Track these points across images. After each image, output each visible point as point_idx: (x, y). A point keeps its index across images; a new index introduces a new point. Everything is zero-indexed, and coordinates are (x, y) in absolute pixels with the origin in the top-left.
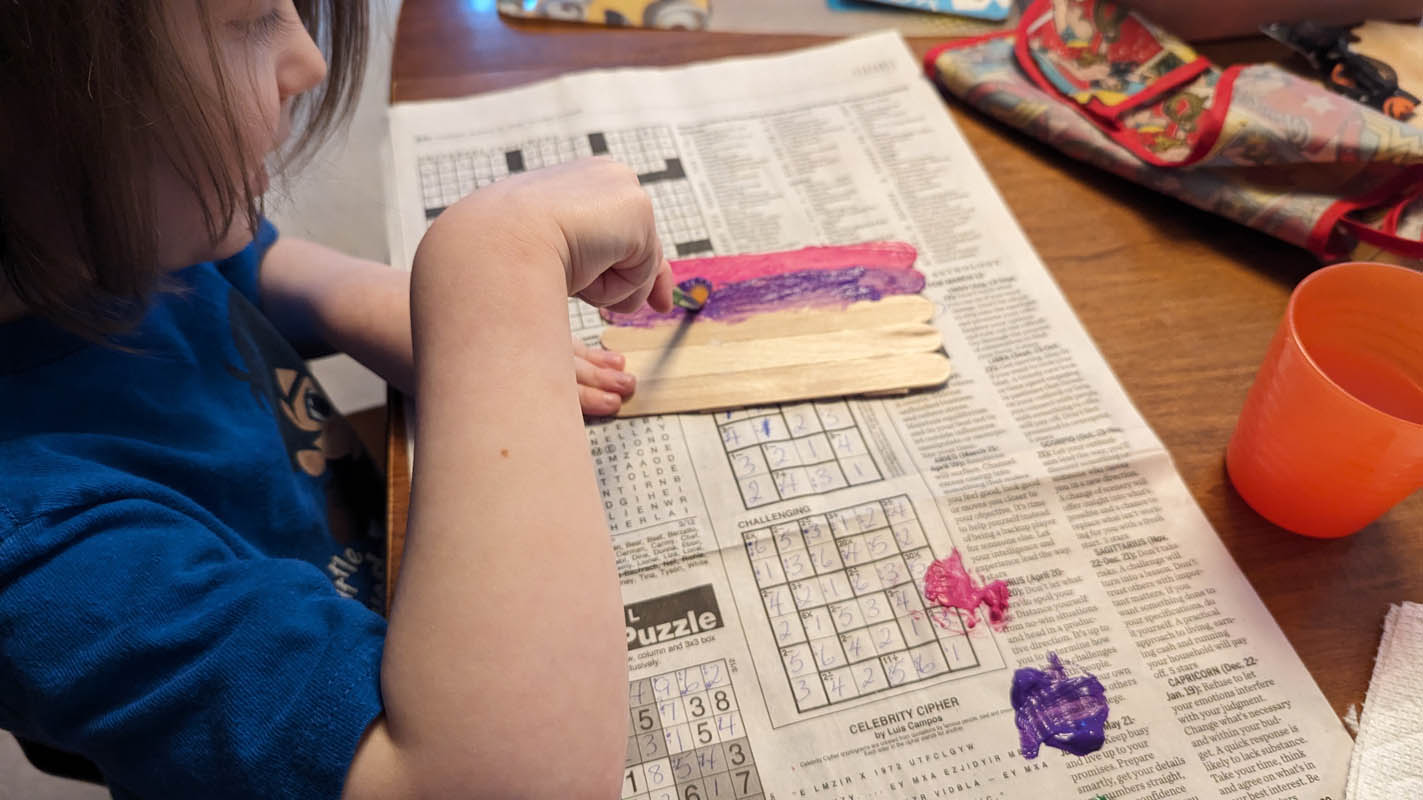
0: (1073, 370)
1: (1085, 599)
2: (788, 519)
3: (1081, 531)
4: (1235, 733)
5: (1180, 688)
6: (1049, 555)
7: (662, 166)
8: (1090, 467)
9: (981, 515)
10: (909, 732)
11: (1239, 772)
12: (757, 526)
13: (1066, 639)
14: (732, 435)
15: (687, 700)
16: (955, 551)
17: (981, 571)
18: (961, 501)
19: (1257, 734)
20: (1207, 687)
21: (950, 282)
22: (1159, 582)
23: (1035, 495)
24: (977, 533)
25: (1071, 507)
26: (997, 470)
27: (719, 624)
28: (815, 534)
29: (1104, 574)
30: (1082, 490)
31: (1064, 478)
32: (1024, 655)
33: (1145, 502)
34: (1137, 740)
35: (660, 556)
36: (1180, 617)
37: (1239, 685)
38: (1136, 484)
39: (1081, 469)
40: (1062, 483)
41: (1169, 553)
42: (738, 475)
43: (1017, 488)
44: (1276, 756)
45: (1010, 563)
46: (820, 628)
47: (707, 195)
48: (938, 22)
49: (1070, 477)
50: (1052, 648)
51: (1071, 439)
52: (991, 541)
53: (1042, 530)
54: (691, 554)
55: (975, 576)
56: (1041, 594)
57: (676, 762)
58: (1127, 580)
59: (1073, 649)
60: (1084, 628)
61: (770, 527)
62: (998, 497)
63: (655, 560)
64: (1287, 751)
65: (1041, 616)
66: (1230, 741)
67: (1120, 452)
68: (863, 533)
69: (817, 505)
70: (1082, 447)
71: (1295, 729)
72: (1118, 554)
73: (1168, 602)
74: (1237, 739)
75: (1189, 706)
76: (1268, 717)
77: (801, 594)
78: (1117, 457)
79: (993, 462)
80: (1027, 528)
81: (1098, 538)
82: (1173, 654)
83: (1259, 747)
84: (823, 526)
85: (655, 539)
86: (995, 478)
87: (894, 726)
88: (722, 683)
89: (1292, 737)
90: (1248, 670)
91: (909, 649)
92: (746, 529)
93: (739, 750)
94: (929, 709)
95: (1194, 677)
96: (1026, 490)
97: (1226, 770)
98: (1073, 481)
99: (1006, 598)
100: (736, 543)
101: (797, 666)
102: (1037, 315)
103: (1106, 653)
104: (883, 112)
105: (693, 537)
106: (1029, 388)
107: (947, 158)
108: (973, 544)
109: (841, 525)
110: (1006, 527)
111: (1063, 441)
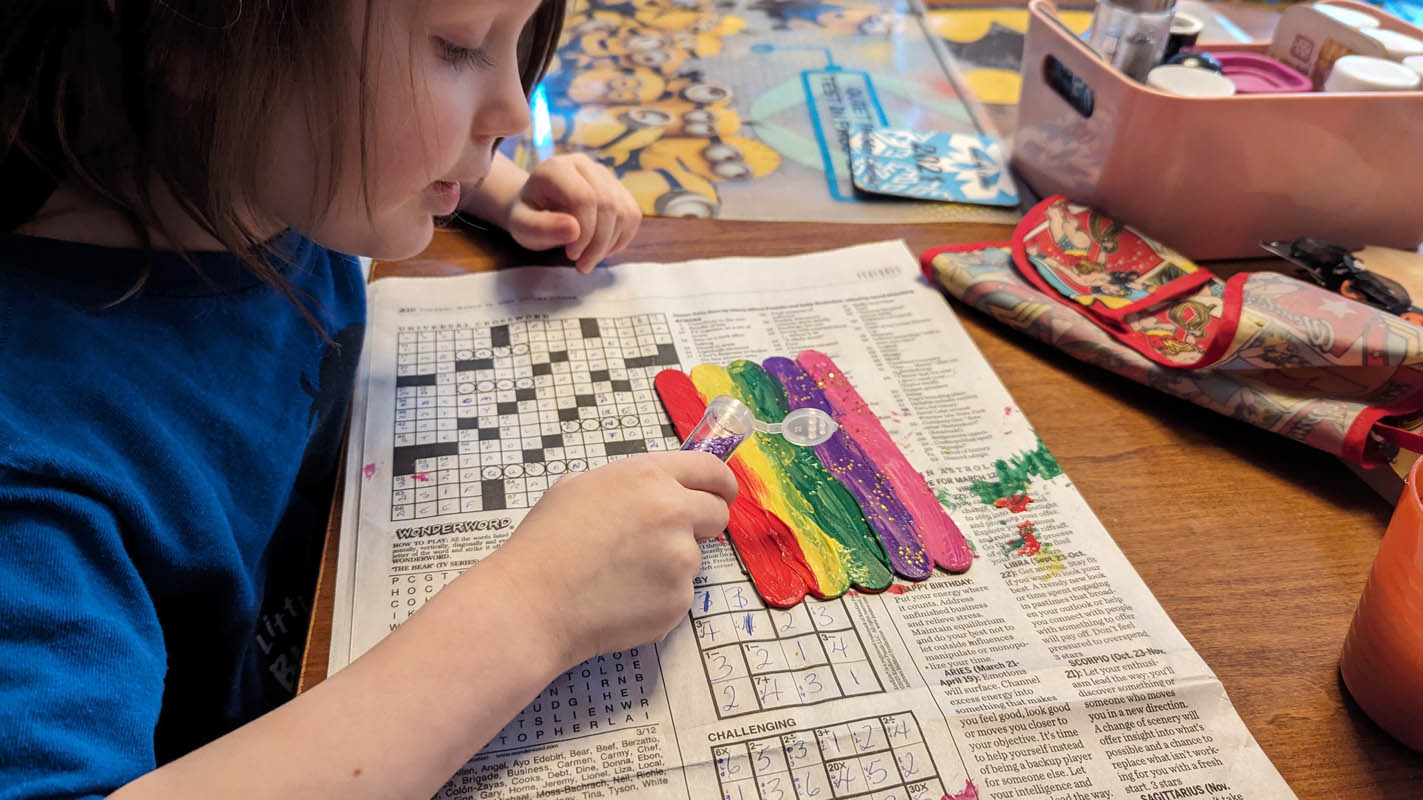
0: (1103, 580)
2: (768, 733)
3: (1122, 771)
7: (655, 352)
8: (1129, 693)
9: (1000, 742)
12: (731, 740)
14: (708, 631)
16: (970, 784)
18: (977, 723)
23: (1064, 721)
24: (997, 763)
25: (1108, 740)
26: (1018, 689)
28: (801, 753)
30: (1123, 720)
31: (1097, 703)
33: (1198, 741)
35: (610, 770)
38: (1185, 718)
39: (1118, 694)
40: (1096, 710)
42: (712, 678)
43: (1043, 712)
49: (1105, 702)
51: (1104, 659)
52: (1014, 774)
53: (1075, 766)
54: (649, 770)
61: (746, 742)
62: (1020, 721)
63: (602, 774)
67: (1162, 677)
68: (857, 756)
69: (804, 718)
70: (1117, 669)
78: (1161, 683)
79: (1013, 679)
80: (1057, 762)
81: (1146, 781)
84: (811, 744)
85: (605, 748)
86: (1015, 699)
92: (717, 743)
96: (1055, 713)
98: (1112, 708)
100: (704, 760)
102: (1058, 519)
104: (887, 313)
105: (652, 748)
106: (1052, 598)
107: (955, 360)
108: (992, 777)
109: (832, 745)
110: (1031, 759)
111: (1095, 660)
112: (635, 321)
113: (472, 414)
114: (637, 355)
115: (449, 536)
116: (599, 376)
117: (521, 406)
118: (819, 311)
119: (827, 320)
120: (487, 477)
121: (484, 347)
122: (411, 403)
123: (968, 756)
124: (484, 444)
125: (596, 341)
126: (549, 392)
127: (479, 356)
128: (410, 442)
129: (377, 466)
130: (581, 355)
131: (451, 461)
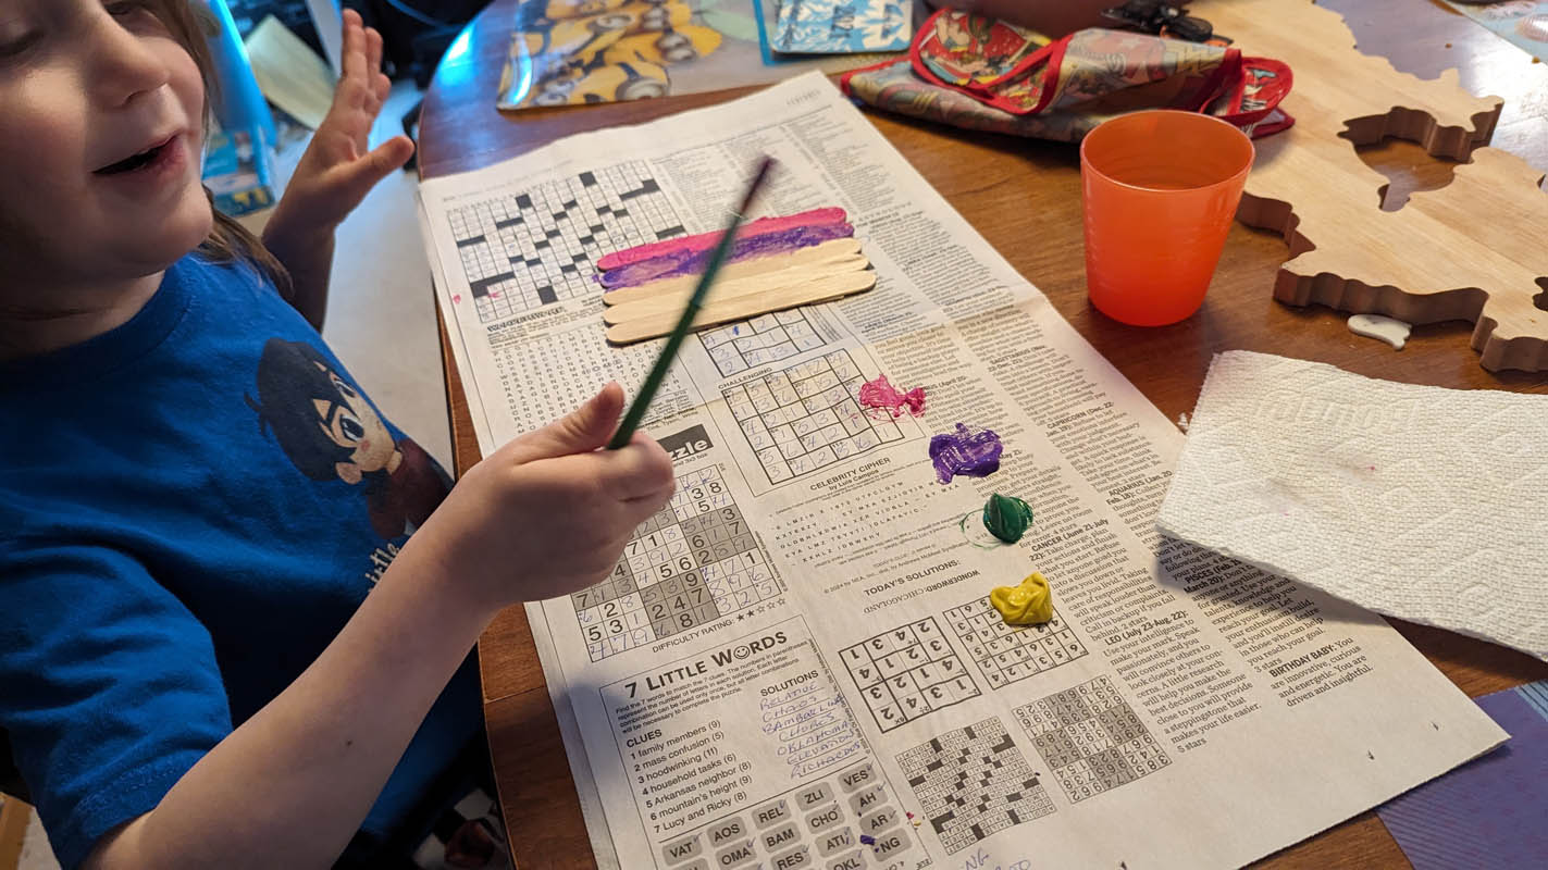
0: (970, 257)
1: (984, 390)
2: (755, 378)
3: (979, 352)
4: (1098, 447)
5: (1056, 428)
6: (956, 369)
7: (641, 186)
8: (984, 311)
9: (900, 353)
10: (853, 482)
11: (1101, 468)
12: (733, 386)
13: (970, 414)
14: (710, 339)
15: (689, 491)
16: (882, 375)
17: (901, 384)
18: (885, 346)
19: (1114, 445)
20: (1076, 424)
21: (872, 222)
22: (1040, 372)
23: (941, 334)
24: (897, 363)
25: (970, 338)
26: (912, 324)
27: (710, 445)
28: (777, 383)
29: (999, 374)
31: (963, 320)
32: (940, 427)
33: (1028, 328)
34: (1023, 462)
35: (661, 414)
36: (1057, 389)
37: (1101, 419)
38: (1021, 317)
39: (976, 314)
40: (961, 325)
41: (1047, 355)
42: (716, 360)
43: (927, 332)
44: (1130, 455)
45: (926, 377)
46: (785, 437)
47: (677, 199)
48: (854, 59)
49: (968, 319)
50: (958, 421)
51: (968, 298)
52: (909, 366)
53: (948, 355)
54: (684, 410)
55: (898, 388)
56: (949, 393)
57: (684, 525)
58: (1016, 375)
59: (974, 419)
60: (984, 406)
61: (743, 385)
62: (913, 339)
63: (657, 418)
64: (1137, 452)
65: (951, 404)
66: (1095, 452)
67: (1006, 299)
68: (812, 377)
69: (775, 367)
70: (977, 301)
71: (1144, 438)
72: (1009, 361)
73: (1047, 383)
74: (1100, 450)
75: (1063, 437)
76: (1124, 433)
77: (767, 419)
78: (1005, 303)
79: (909, 320)
80: (938, 356)
81: (994, 354)
82: (1050, 410)
83: (1116, 452)
84: (782, 377)
86: (910, 329)
87: (843, 480)
88: (715, 477)
89: (1142, 442)
90: (1107, 410)
91: (850, 437)
92: (725, 389)
93: (731, 513)
94: (869, 466)
95: (1067, 420)
96: (936, 331)
97: (1091, 468)
98: (971, 322)
99: (922, 397)
100: (717, 398)
101: (769, 459)
102: (941, 231)
103: (1000, 417)
104: (813, 124)
105: (685, 400)
106: (935, 275)
107: (866, 145)
108: (896, 370)
109: (796, 375)
110: (921, 357)
111: (962, 300)
112: (621, 167)
113: (518, 253)
114: (627, 190)
115: (525, 323)
116: (602, 211)
117: (551, 241)
118: (762, 134)
119: (767, 139)
120: (539, 286)
121: (514, 211)
122: (472, 256)
123: (880, 363)
124: (532, 269)
125: (595, 187)
126: (570, 229)
127: (511, 216)
128: (479, 278)
129: (461, 296)
130: (586, 199)
131: (512, 282)
